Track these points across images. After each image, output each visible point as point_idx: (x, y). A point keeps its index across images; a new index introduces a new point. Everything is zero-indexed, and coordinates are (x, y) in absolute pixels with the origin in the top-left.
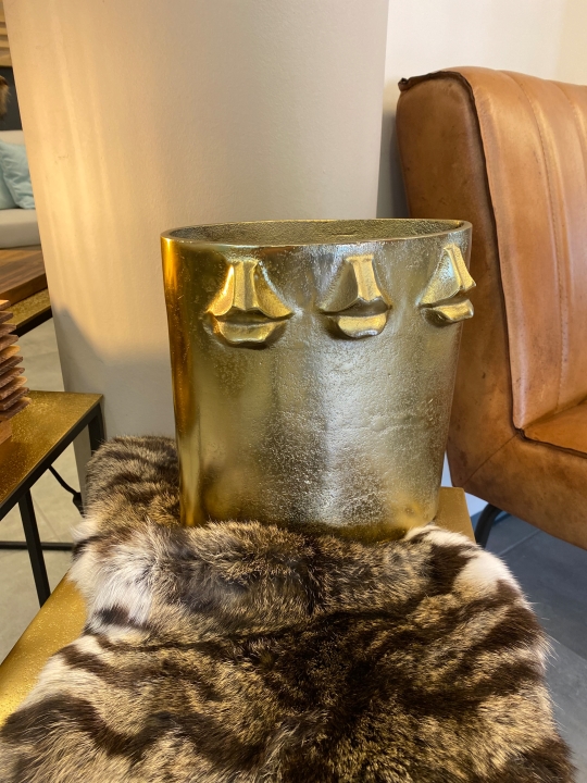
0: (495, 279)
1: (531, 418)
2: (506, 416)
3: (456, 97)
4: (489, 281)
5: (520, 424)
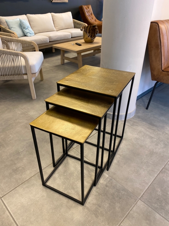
2: (161, 68)
3: (156, 26)
4: (160, 50)
5: (163, 69)
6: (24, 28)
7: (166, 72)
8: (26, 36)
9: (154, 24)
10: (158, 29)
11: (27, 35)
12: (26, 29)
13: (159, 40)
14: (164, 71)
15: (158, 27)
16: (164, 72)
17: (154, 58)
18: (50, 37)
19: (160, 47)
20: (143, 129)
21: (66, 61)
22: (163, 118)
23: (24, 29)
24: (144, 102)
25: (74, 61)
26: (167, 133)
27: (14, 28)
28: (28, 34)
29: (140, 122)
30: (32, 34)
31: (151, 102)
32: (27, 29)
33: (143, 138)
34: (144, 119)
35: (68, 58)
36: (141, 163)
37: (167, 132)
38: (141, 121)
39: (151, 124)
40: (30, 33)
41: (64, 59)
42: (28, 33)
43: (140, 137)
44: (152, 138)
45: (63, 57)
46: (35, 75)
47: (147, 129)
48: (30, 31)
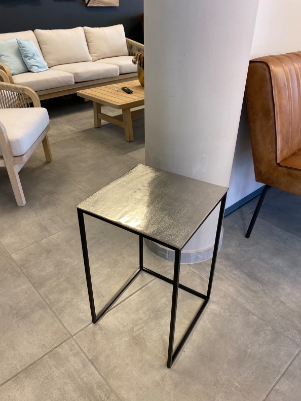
0: (273, 121)
1: (281, 160)
2: (275, 160)
3: (265, 69)
4: (272, 122)
5: (278, 162)
6: (26, 57)
7: (284, 169)
8: (29, 71)
9: (260, 64)
10: (268, 75)
11: (31, 70)
12: (29, 59)
13: (271, 99)
14: (281, 166)
15: (268, 72)
16: (280, 168)
17: (259, 137)
18: (76, 75)
19: (272, 114)
20: (231, 289)
21: (103, 122)
22: (278, 262)
23: (26, 59)
24: (243, 219)
25: (117, 122)
26: (282, 302)
27: (6, 57)
28: (34, 69)
29: (228, 269)
30: (41, 68)
31: (258, 219)
32: (32, 58)
33: (228, 314)
34: (237, 264)
35: (106, 117)
36: (215, 384)
37: (282, 299)
38: (230, 267)
39: (251, 276)
40: (38, 66)
41: (99, 117)
42: (33, 65)
43: (222, 311)
44: (248, 313)
45: (99, 114)
46: (21, 160)
47: (241, 289)
48: (37, 62)
